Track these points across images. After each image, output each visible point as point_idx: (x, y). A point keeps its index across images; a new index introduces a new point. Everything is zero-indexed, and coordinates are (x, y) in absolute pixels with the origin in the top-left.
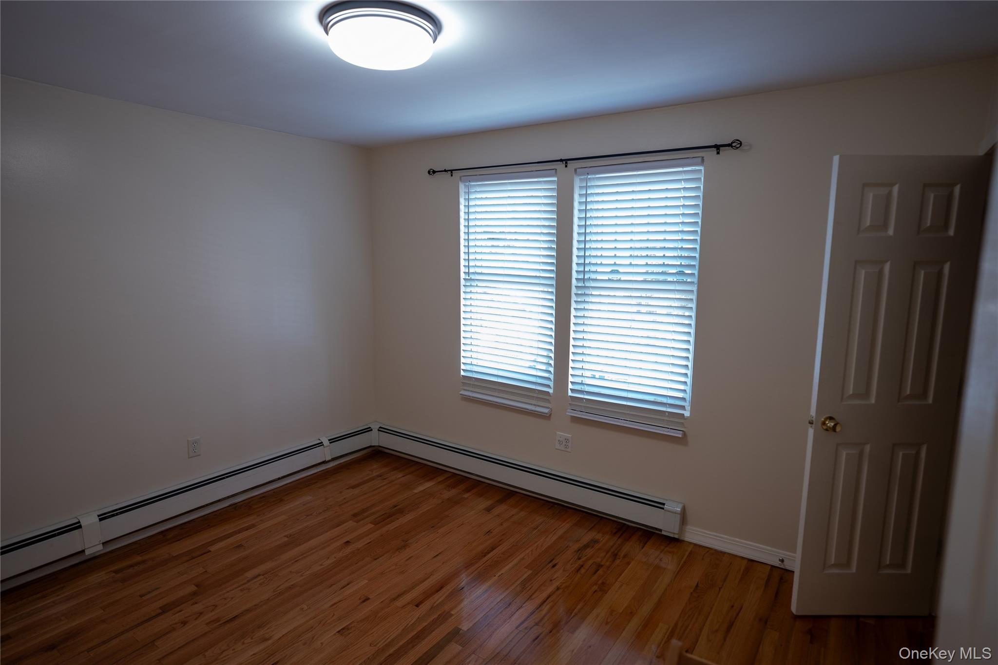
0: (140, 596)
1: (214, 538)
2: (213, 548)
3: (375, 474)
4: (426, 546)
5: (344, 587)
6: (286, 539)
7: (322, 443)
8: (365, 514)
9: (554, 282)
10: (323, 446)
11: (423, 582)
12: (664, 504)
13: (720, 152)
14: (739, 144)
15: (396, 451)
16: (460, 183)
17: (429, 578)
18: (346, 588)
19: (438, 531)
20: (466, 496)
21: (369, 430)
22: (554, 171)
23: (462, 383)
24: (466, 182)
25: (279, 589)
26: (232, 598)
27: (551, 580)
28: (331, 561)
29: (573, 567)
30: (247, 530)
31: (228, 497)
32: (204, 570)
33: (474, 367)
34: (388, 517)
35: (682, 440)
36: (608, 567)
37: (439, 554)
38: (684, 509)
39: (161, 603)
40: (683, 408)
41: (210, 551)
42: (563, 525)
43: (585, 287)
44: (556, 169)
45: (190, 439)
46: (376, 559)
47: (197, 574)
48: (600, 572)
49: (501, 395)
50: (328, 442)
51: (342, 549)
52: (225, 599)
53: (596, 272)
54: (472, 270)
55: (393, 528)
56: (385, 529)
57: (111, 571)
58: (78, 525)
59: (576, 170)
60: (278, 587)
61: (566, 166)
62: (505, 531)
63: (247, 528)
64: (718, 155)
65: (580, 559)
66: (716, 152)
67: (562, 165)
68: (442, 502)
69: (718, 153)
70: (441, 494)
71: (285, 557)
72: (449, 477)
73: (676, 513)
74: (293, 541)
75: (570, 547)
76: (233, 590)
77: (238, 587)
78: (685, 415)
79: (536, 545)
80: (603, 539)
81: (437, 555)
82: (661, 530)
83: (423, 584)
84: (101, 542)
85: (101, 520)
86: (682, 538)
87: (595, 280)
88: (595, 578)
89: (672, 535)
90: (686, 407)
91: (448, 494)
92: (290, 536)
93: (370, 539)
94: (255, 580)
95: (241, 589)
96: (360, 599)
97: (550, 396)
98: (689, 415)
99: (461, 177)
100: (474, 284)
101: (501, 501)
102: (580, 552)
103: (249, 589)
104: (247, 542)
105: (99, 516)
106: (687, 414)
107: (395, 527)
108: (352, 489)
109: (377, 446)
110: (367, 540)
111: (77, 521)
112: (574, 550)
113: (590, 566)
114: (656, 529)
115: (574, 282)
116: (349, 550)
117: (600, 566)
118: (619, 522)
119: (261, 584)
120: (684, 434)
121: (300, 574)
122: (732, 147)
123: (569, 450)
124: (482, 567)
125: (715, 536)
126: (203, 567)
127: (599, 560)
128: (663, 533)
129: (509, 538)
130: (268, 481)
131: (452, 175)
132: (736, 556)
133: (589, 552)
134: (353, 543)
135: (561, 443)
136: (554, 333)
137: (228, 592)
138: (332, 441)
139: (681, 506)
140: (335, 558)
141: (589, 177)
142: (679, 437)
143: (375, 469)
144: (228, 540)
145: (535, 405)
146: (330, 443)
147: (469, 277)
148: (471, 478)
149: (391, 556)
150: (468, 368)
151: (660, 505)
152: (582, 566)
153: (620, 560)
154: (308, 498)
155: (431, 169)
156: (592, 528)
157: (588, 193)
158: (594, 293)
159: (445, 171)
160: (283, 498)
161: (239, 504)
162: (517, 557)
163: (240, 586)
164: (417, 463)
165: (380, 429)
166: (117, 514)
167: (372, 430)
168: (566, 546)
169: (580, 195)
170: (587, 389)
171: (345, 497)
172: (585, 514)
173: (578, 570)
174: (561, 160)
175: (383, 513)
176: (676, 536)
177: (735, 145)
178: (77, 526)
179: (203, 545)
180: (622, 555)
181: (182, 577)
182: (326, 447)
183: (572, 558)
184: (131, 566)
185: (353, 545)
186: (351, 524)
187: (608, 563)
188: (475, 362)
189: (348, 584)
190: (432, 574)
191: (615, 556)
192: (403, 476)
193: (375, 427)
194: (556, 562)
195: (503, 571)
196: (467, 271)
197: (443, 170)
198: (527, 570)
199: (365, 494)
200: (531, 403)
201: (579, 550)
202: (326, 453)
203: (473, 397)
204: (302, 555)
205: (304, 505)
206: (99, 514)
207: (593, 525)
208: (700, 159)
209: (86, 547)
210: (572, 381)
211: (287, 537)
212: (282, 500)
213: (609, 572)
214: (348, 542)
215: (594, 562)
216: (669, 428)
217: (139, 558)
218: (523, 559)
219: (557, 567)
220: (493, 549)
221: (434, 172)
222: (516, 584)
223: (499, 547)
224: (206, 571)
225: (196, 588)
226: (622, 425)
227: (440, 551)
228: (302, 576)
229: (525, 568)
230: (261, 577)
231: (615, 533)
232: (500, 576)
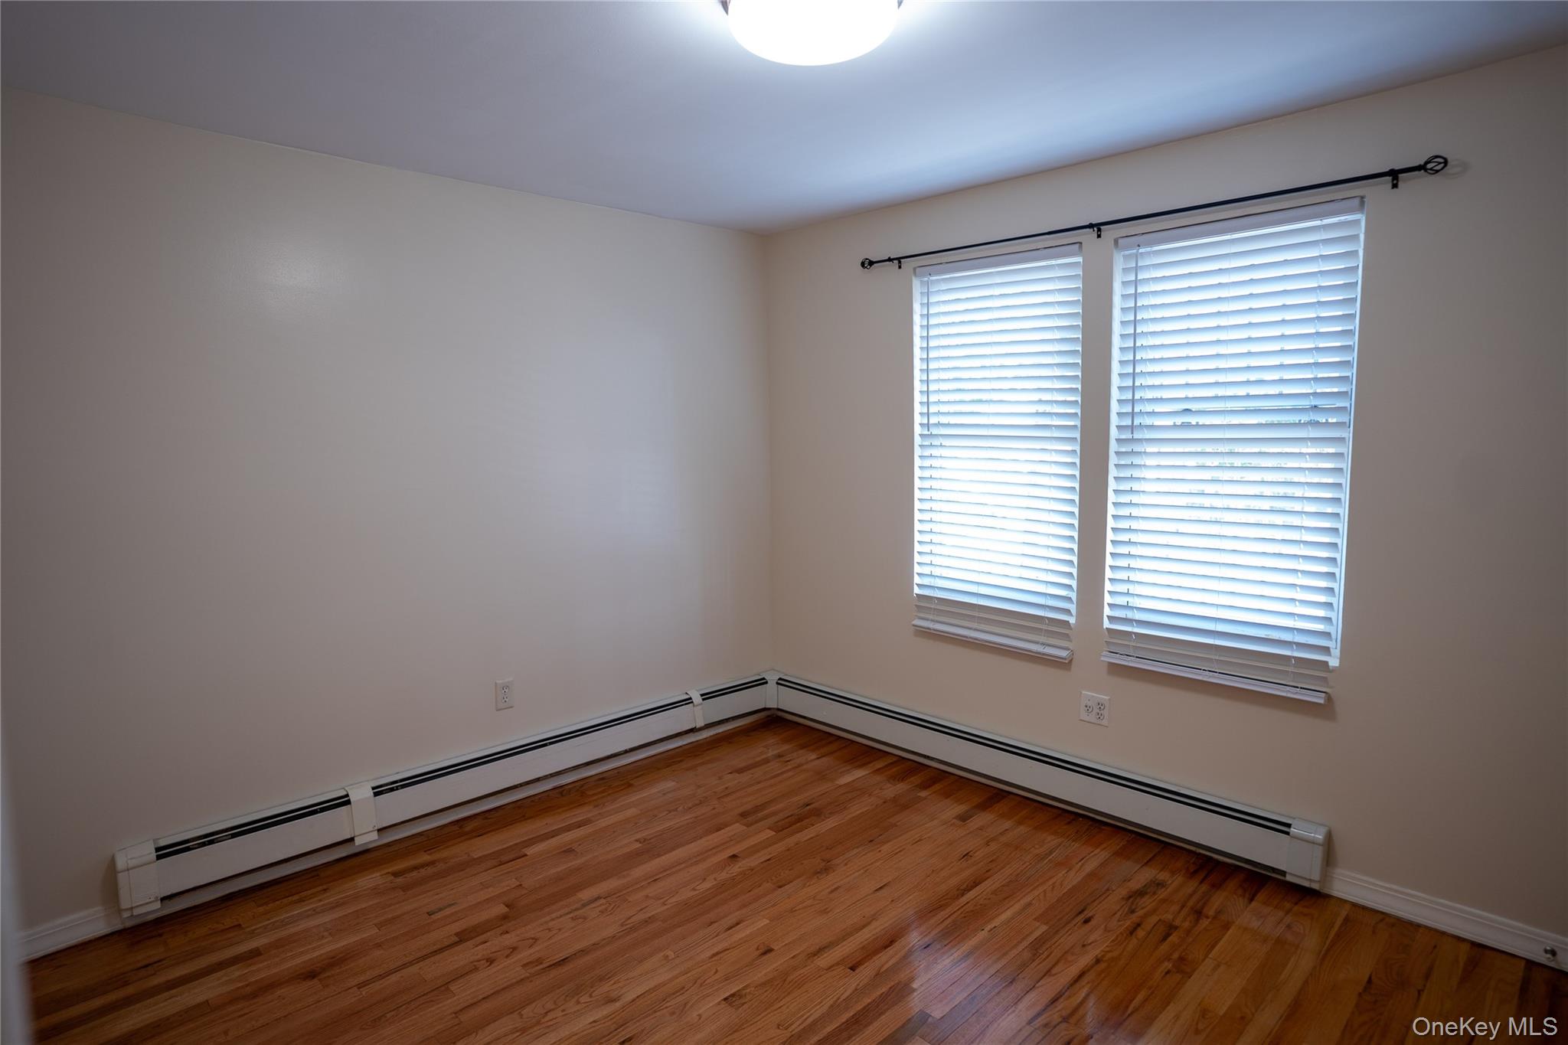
0: (428, 913)
1: (531, 837)
2: (530, 851)
3: (771, 753)
4: (862, 871)
5: (731, 928)
6: (638, 845)
7: (690, 699)
8: (760, 815)
9: (1077, 435)
10: (691, 705)
11: (861, 929)
12: (1289, 826)
13: (1400, 184)
14: (1440, 163)
15: (805, 718)
16: (913, 278)
17: (869, 923)
18: (734, 929)
19: (882, 848)
20: (923, 794)
21: (762, 682)
22: (1077, 246)
23: (916, 605)
24: (924, 276)
25: (629, 922)
26: (560, 930)
27: (1084, 946)
28: (707, 885)
29: (1121, 926)
30: (580, 827)
31: (552, 775)
32: (518, 883)
33: (937, 580)
34: (795, 823)
35: (1326, 710)
36: (1188, 932)
37: (884, 885)
38: (1329, 837)
39: (457, 927)
40: (1326, 650)
41: (526, 855)
42: (1095, 853)
43: (1133, 440)
44: (1081, 243)
45: (498, 682)
46: (780, 887)
47: (508, 888)
48: (1174, 938)
49: (982, 627)
50: (700, 698)
51: (726, 866)
52: (549, 930)
53: (1153, 413)
54: (933, 420)
55: (805, 839)
56: (791, 841)
57: (389, 873)
58: (346, 799)
59: (1116, 242)
60: (629, 918)
61: (1099, 236)
62: (995, 857)
63: (579, 825)
64: (1395, 189)
65: (1133, 912)
66: (1390, 185)
67: (1091, 234)
68: (885, 802)
69: (1395, 186)
70: (881, 789)
71: (639, 872)
72: (892, 763)
73: (1313, 843)
74: (648, 850)
75: (1113, 891)
76: (561, 916)
77: (567, 914)
78: (1330, 664)
79: (1051, 882)
80: (1173, 882)
81: (881, 888)
82: (1283, 873)
83: (860, 933)
84: (376, 828)
85: (376, 794)
86: (1326, 891)
87: (1152, 427)
88: (1165, 947)
89: (1306, 884)
90: (1331, 650)
91: (892, 790)
92: (644, 842)
93: (770, 854)
94: (593, 905)
95: (572, 918)
96: (758, 949)
97: (1071, 629)
98: (1337, 665)
99: (915, 269)
100: (936, 442)
101: (983, 807)
102: (1131, 900)
103: (585, 918)
104: (580, 845)
105: (373, 788)
106: (1334, 662)
107: (809, 837)
108: (737, 775)
109: (774, 709)
110: (763, 856)
111: (344, 793)
112: (1121, 897)
113: (1153, 927)
114: (1274, 870)
115: (1114, 433)
116: (736, 868)
117: (1171, 928)
118: (1200, 854)
119: (602, 912)
120: (1329, 698)
121: (662, 901)
122: (1426, 170)
123: (1105, 722)
124: (959, 912)
125: (1396, 891)
126: (516, 879)
127: (1169, 917)
128: (1288, 878)
129: (1002, 868)
130: (609, 753)
131: (900, 267)
132: (1443, 933)
133: (1147, 903)
134: (744, 859)
135: (1090, 710)
136: (1077, 521)
137: (553, 920)
138: (706, 696)
139: (1323, 830)
140: (715, 879)
141: (1140, 251)
142: (1321, 704)
143: (769, 746)
144: (554, 839)
145: (1043, 644)
146: (703, 699)
147: (928, 430)
148: (930, 767)
149: (805, 884)
150: (926, 581)
151: (1282, 827)
152: (1139, 925)
153: (1209, 920)
154: (670, 784)
155: (867, 259)
156: (1150, 860)
157: (1139, 278)
158: (1149, 450)
159: (890, 260)
160: (632, 782)
161: (566, 787)
162: (1019, 900)
163: (571, 912)
164: (840, 738)
165: (780, 682)
166: (397, 788)
167: (766, 683)
168: (1105, 888)
169: (1125, 284)
170: (1138, 616)
171: (726, 786)
172: (1133, 836)
173: (1132, 931)
174: (1091, 226)
175: (789, 814)
176: (1316, 886)
177: (1433, 166)
178: (344, 801)
179: (516, 844)
180: (1211, 913)
181: (486, 890)
182: (697, 705)
183: (1119, 910)
184: (416, 868)
185: (744, 862)
186: (738, 828)
187: (1186, 924)
188: (937, 571)
189: (738, 924)
190: (874, 918)
191: (1198, 913)
192: (818, 758)
193: (772, 678)
194: (1090, 915)
195: (996, 922)
196: (926, 422)
197: (887, 258)
198: (1039, 923)
199: (759, 783)
200: (1037, 640)
201: (1130, 897)
202: (697, 715)
203: (935, 630)
204: (665, 871)
205: (664, 794)
206: (374, 785)
207: (1151, 856)
208: (1357, 201)
209: (357, 834)
210: (1110, 602)
211: (640, 843)
212: (630, 785)
213: (1191, 939)
214: (734, 856)
215: (1160, 920)
216: (1298, 687)
217: (426, 858)
218: (1030, 904)
219: (1093, 923)
220: (976, 884)
221: (871, 263)
222: (1020, 948)
223: (986, 882)
224: (521, 885)
225: (507, 910)
226: (1205, 679)
227: (885, 881)
228: (664, 904)
229: (1035, 919)
230: (603, 901)
231: (1195, 872)
232: (991, 930)
